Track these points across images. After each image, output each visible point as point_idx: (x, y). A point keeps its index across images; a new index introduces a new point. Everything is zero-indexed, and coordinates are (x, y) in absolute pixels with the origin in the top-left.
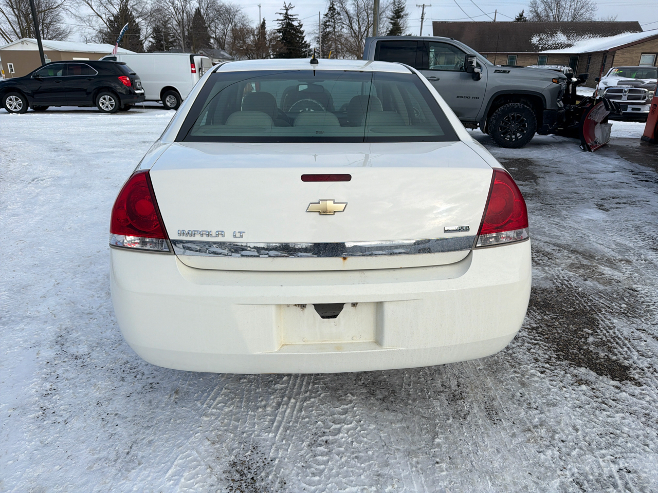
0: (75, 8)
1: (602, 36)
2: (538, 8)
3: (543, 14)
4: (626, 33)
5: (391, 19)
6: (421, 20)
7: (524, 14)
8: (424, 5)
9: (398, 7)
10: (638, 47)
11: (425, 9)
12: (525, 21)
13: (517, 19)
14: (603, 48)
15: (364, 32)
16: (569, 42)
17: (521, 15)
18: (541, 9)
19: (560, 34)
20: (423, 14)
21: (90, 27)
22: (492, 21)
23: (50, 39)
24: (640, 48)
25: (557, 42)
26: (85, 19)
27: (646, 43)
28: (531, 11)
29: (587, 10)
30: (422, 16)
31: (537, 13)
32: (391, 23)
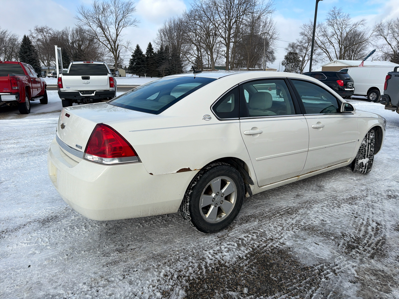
0: (375, 41)
21: (382, 52)
23: (357, 60)
26: (379, 47)
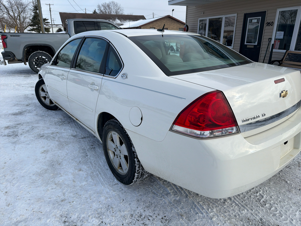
1: (133, 21)
2: (101, 8)
3: (104, 11)
4: (141, 20)
5: (33, 10)
6: (49, 11)
7: (96, 11)
8: (49, 4)
9: (36, 5)
10: (148, 25)
11: (50, 6)
12: (97, 13)
13: (93, 13)
14: (136, 26)
15: (17, 16)
16: (122, 23)
17: (95, 11)
18: (102, 9)
19: (117, 20)
20: (50, 8)
22: (85, 13)
24: (149, 26)
25: (117, 23)
27: (150, 24)
28: (98, 10)
29: (121, 10)
30: (50, 9)
31: (101, 10)
32: (33, 12)
